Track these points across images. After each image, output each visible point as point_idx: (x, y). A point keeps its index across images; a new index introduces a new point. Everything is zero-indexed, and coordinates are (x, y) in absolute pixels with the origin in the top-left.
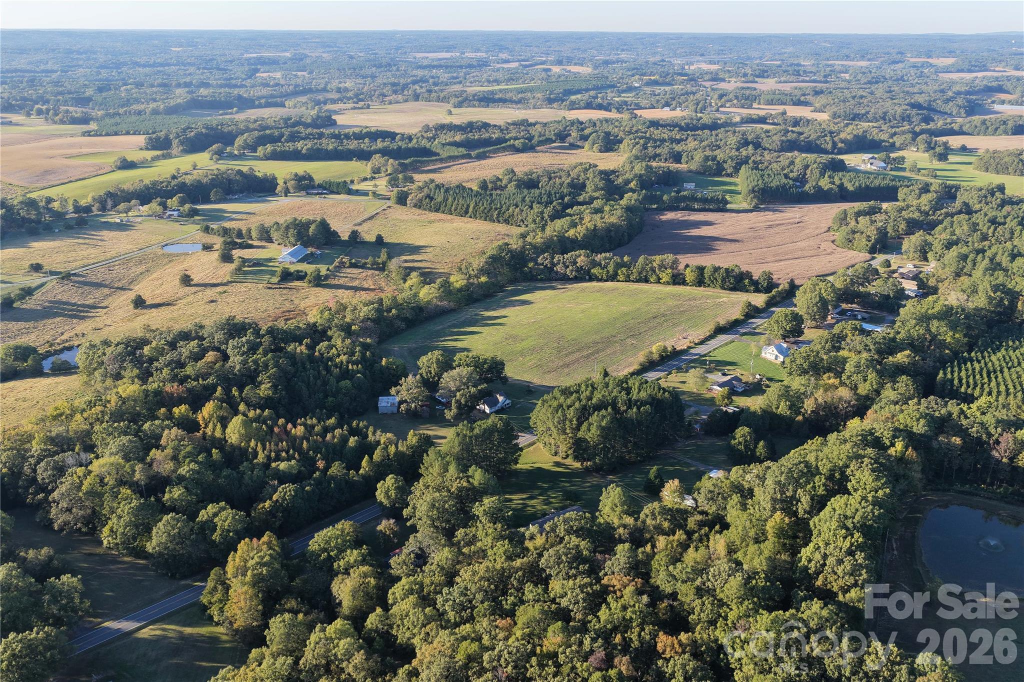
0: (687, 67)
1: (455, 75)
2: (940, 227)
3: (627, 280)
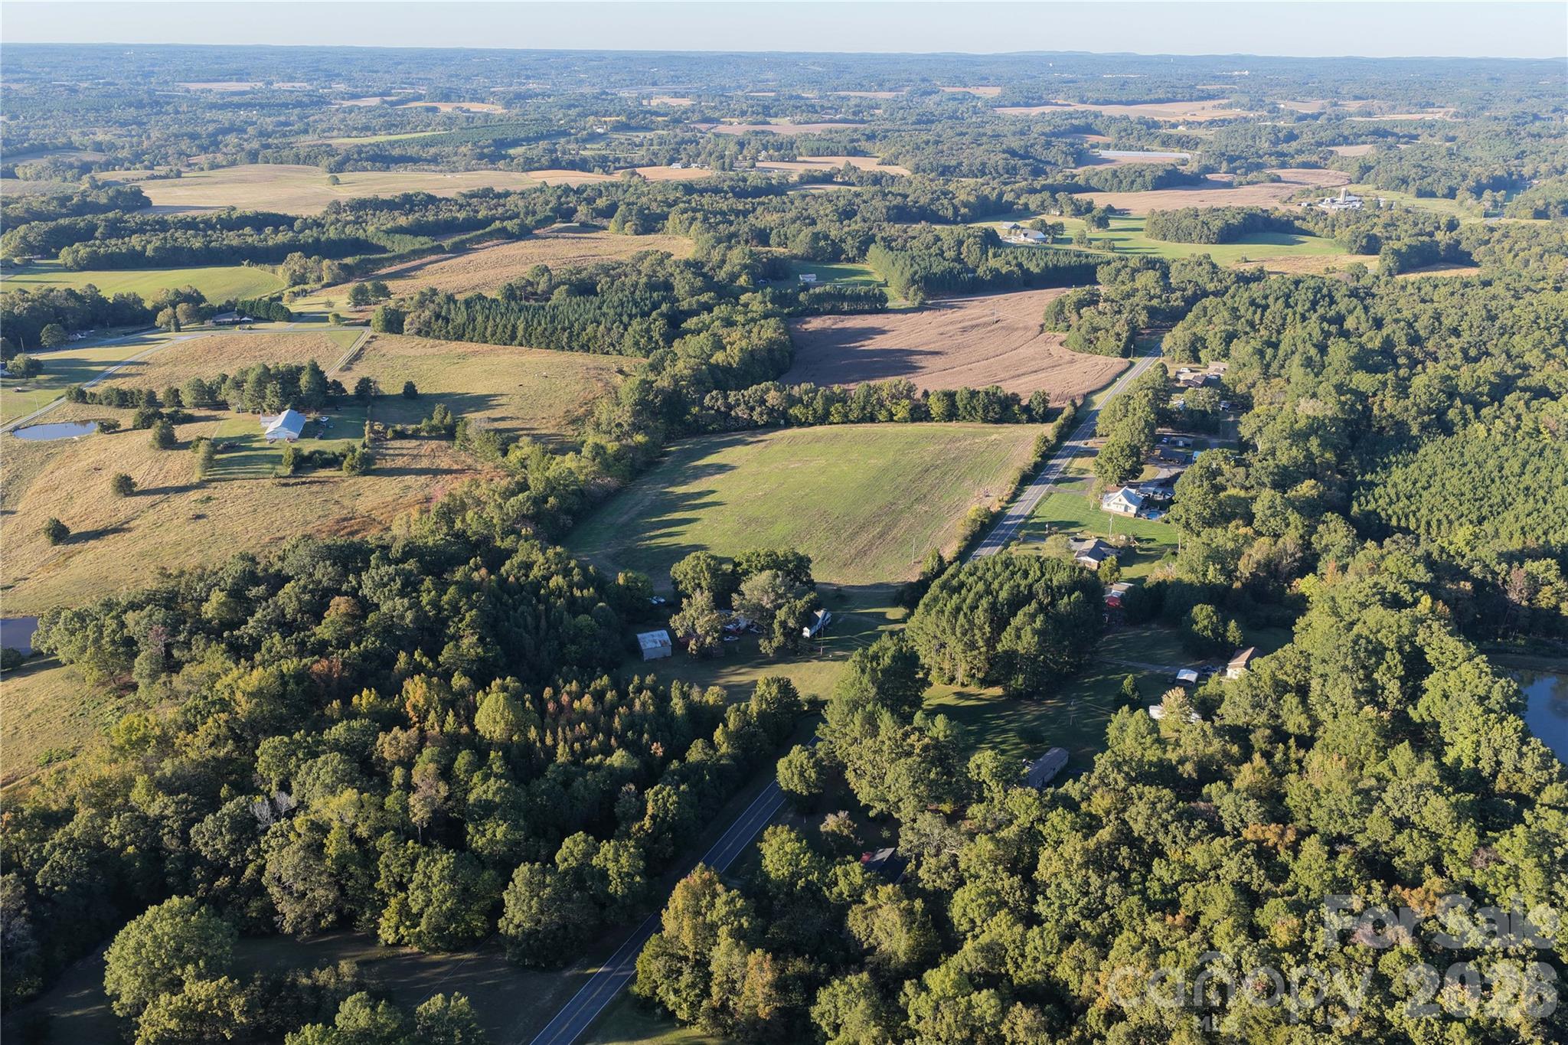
0: (645, 102)
1: (282, 119)
2: (1190, 316)
3: (846, 420)
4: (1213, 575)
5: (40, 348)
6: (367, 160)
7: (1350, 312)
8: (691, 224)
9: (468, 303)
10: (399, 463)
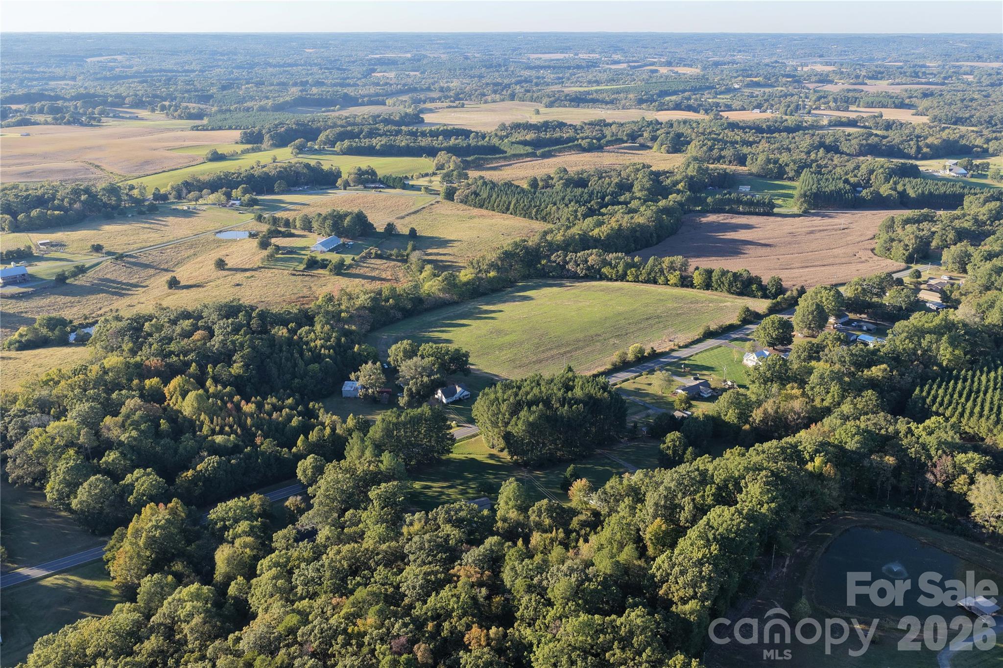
0: (799, 69)
3: (636, 280)
4: (731, 416)
5: (271, 192)
6: (568, 100)
10: (362, 271)
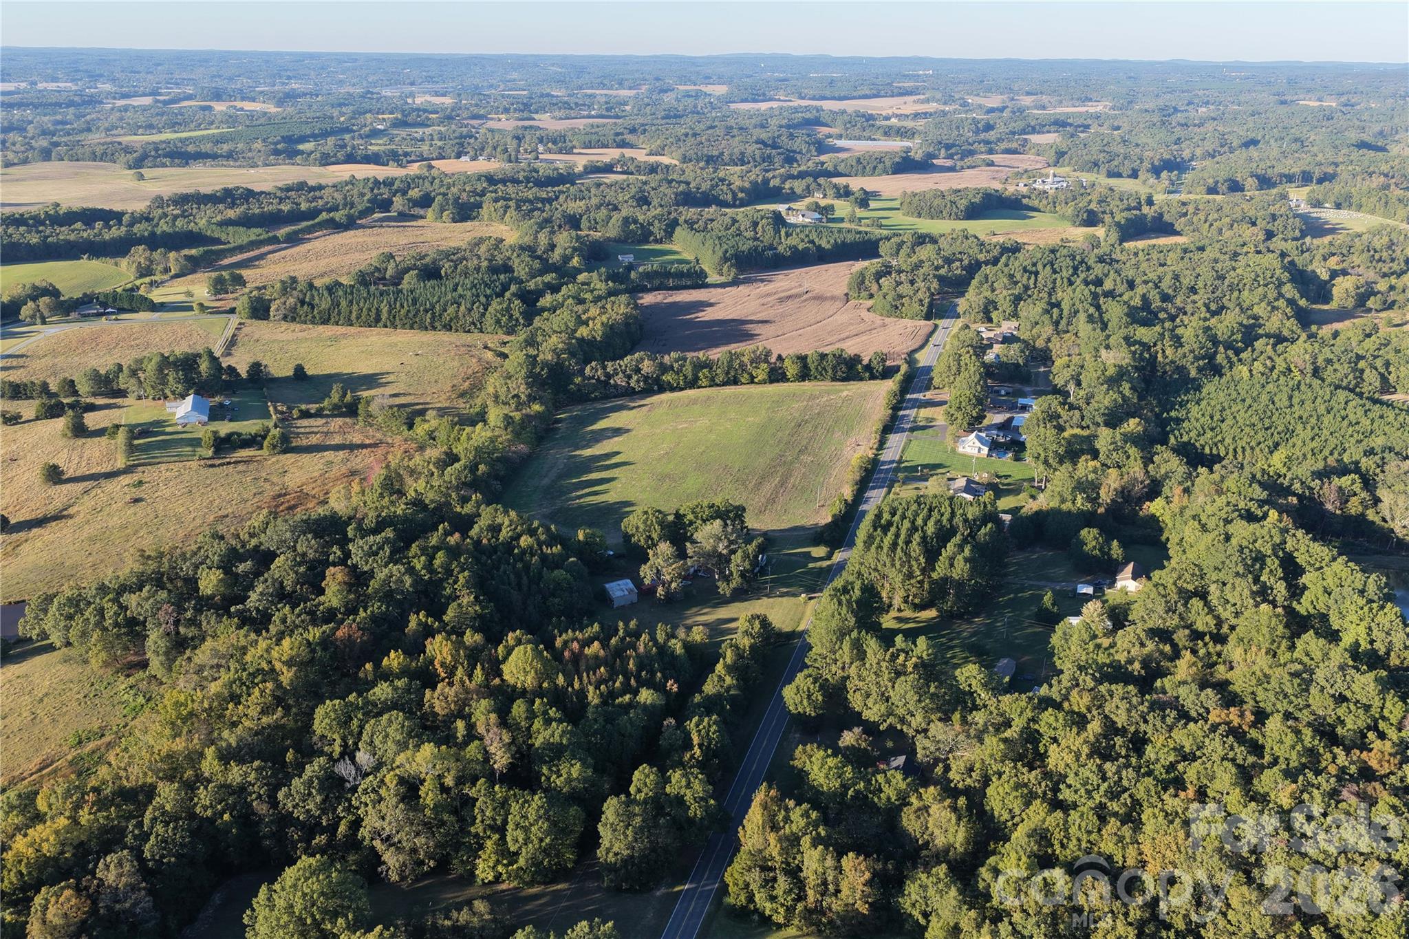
0: (410, 101)
1: (59, 117)
2: (975, 283)
3: (713, 384)
4: (1080, 502)
6: (165, 156)
7: (1106, 276)
8: (505, 212)
9: (330, 289)
10: (314, 440)
